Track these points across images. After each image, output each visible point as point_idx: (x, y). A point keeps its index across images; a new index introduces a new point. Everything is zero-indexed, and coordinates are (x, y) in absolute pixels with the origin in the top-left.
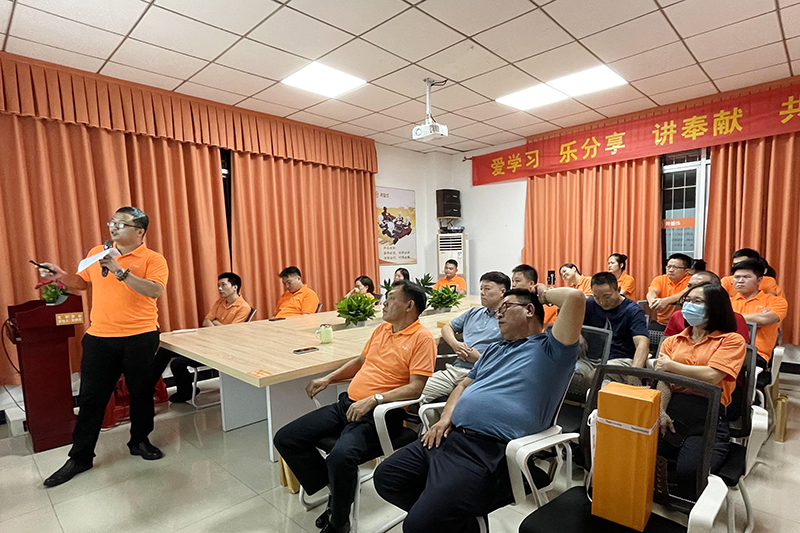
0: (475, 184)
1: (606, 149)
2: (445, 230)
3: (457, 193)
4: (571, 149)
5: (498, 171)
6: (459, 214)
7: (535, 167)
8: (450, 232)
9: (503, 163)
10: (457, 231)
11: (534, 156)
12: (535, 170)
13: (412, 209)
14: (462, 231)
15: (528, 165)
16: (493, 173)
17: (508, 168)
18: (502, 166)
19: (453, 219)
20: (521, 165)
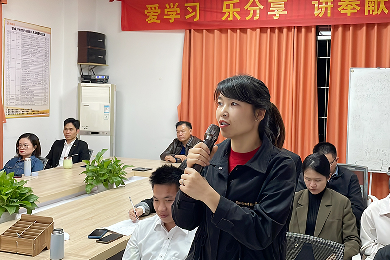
0: (124, 28)
1: (269, 13)
3: (102, 37)
4: (234, 7)
5: (152, 18)
6: (103, 62)
7: (195, 20)
8: (94, 81)
9: (159, 11)
10: (101, 81)
11: (194, 9)
12: (196, 24)
14: (106, 81)
15: (187, 17)
16: (147, 20)
17: (165, 17)
18: (157, 14)
19: (96, 66)
20: (179, 16)
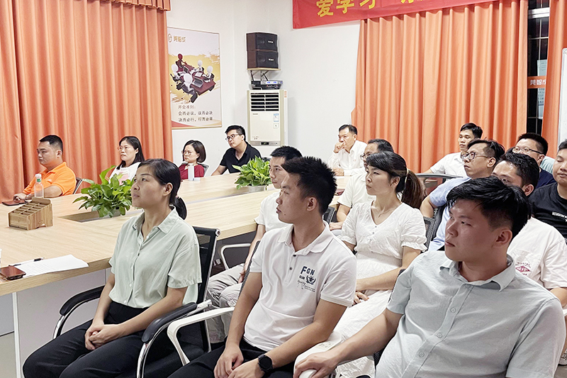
0: (295, 26)
2: (257, 85)
3: (274, 37)
5: (325, 11)
6: (275, 65)
7: (370, 7)
8: (265, 87)
10: (273, 87)
12: (372, 12)
13: (216, 57)
14: (279, 87)
15: (361, 4)
16: (319, 14)
17: (338, 7)
18: (330, 5)
19: (268, 71)
20: (353, 5)
